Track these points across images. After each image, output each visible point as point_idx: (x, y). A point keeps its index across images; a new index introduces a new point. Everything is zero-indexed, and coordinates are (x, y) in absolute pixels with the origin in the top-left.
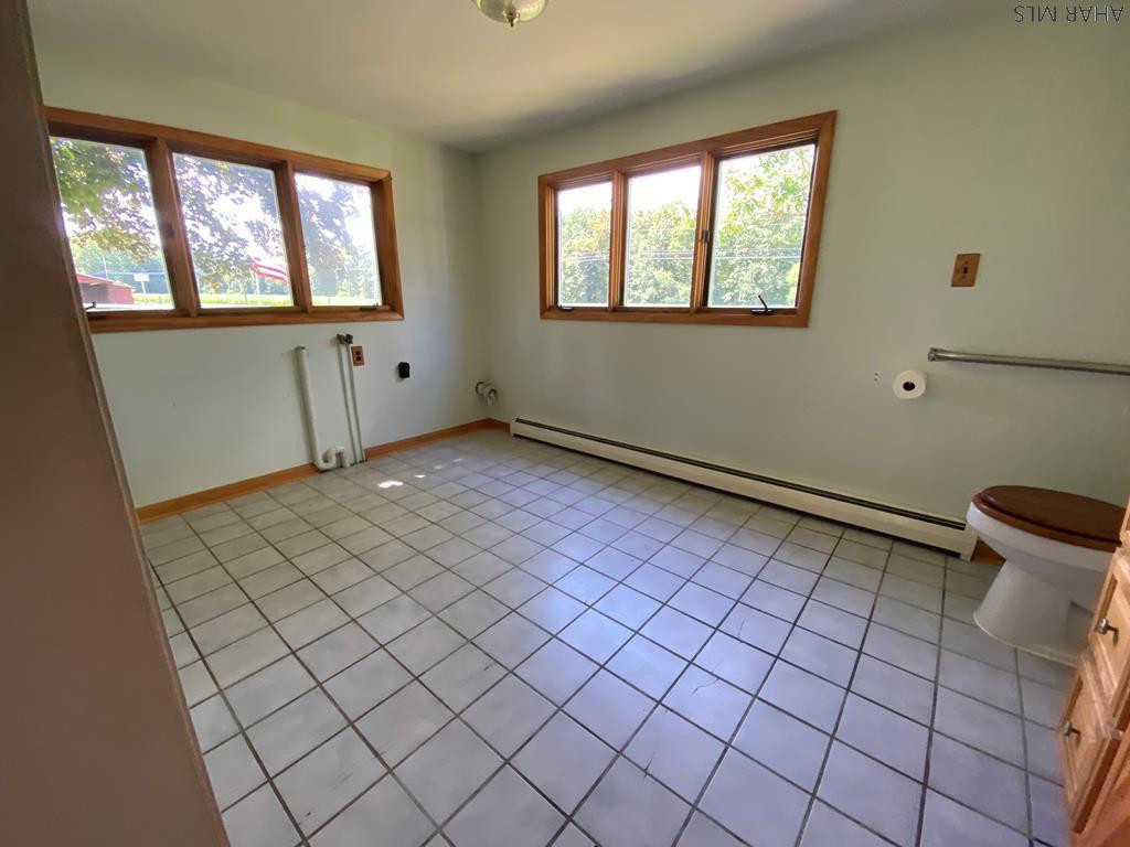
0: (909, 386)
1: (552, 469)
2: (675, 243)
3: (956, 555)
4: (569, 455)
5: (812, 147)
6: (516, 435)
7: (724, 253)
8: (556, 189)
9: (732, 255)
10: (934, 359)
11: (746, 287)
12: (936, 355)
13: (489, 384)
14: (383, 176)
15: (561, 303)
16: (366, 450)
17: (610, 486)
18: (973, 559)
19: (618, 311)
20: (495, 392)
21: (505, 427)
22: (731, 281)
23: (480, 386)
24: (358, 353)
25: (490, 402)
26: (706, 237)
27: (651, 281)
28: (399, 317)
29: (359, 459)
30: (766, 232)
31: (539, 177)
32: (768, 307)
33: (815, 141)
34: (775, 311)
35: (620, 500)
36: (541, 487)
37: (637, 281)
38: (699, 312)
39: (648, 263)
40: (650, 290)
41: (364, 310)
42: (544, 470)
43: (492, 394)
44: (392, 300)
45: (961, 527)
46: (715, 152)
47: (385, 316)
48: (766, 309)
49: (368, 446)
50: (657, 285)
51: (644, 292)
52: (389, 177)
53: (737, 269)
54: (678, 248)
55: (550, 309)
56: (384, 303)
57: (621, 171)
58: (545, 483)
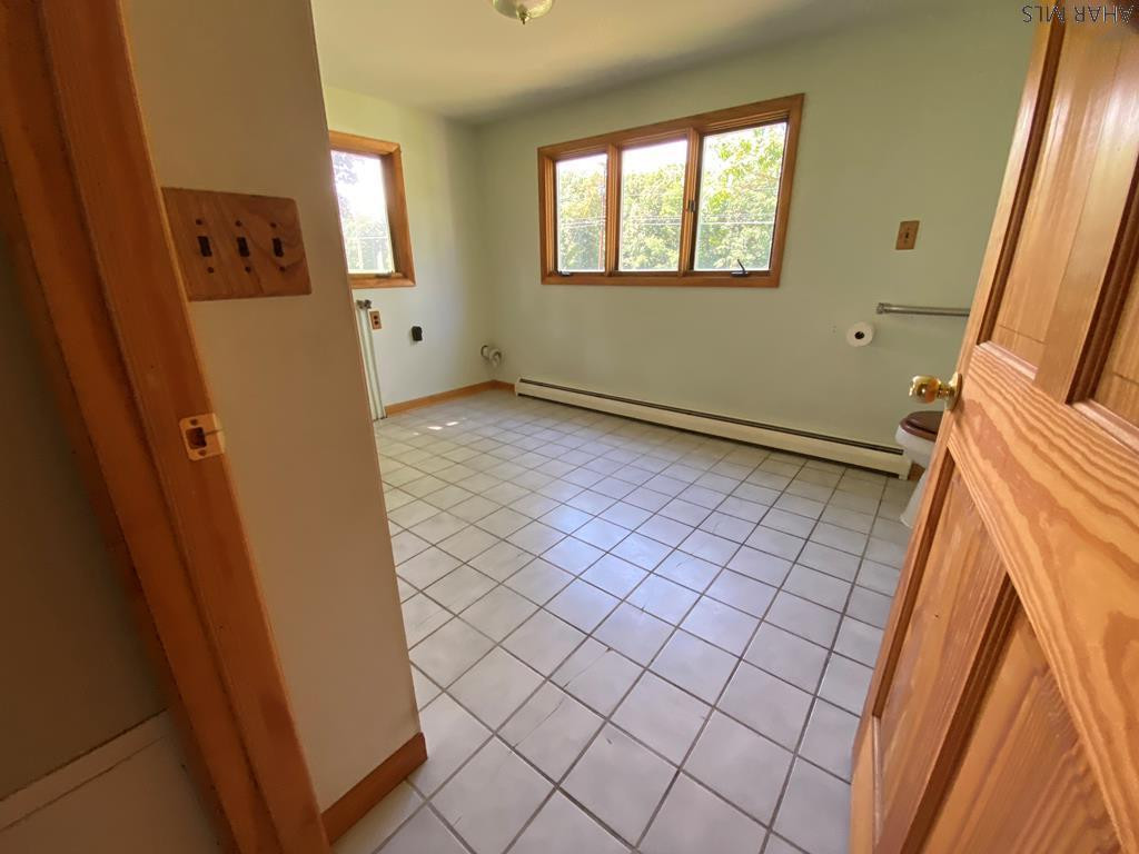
0: (859, 336)
1: (556, 422)
2: (667, 208)
3: (896, 476)
4: (570, 410)
5: (785, 124)
6: (520, 395)
7: (716, 218)
8: (555, 161)
9: (724, 220)
10: (880, 312)
11: (737, 254)
12: (883, 309)
13: (493, 348)
14: (393, 149)
15: (562, 269)
16: (386, 408)
17: (610, 433)
18: (909, 478)
19: (613, 276)
20: (499, 354)
21: (511, 387)
22: (723, 247)
23: (485, 350)
24: (376, 317)
25: (495, 364)
26: (692, 206)
27: (642, 248)
28: (410, 283)
29: (380, 416)
30: (759, 196)
31: (539, 149)
32: (746, 269)
33: (786, 119)
34: (751, 273)
35: (618, 443)
36: (548, 435)
37: (629, 248)
38: (687, 276)
39: (640, 230)
40: (641, 258)
41: (378, 277)
42: (550, 422)
43: (497, 357)
44: (404, 269)
45: (899, 452)
46: (699, 128)
47: (401, 282)
48: (744, 271)
49: (387, 404)
50: (648, 252)
51: (635, 260)
52: (399, 150)
53: (729, 235)
54: (670, 213)
55: (551, 275)
56: (397, 271)
57: (614, 144)
58: (550, 433)
